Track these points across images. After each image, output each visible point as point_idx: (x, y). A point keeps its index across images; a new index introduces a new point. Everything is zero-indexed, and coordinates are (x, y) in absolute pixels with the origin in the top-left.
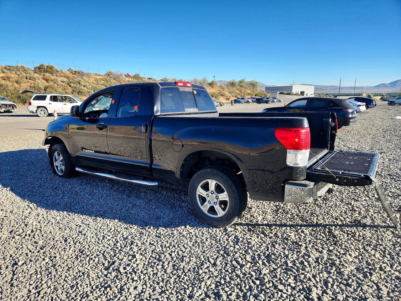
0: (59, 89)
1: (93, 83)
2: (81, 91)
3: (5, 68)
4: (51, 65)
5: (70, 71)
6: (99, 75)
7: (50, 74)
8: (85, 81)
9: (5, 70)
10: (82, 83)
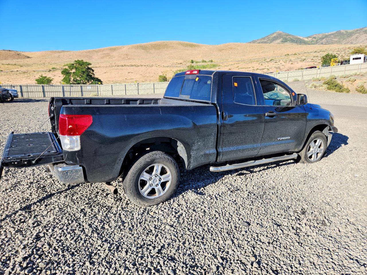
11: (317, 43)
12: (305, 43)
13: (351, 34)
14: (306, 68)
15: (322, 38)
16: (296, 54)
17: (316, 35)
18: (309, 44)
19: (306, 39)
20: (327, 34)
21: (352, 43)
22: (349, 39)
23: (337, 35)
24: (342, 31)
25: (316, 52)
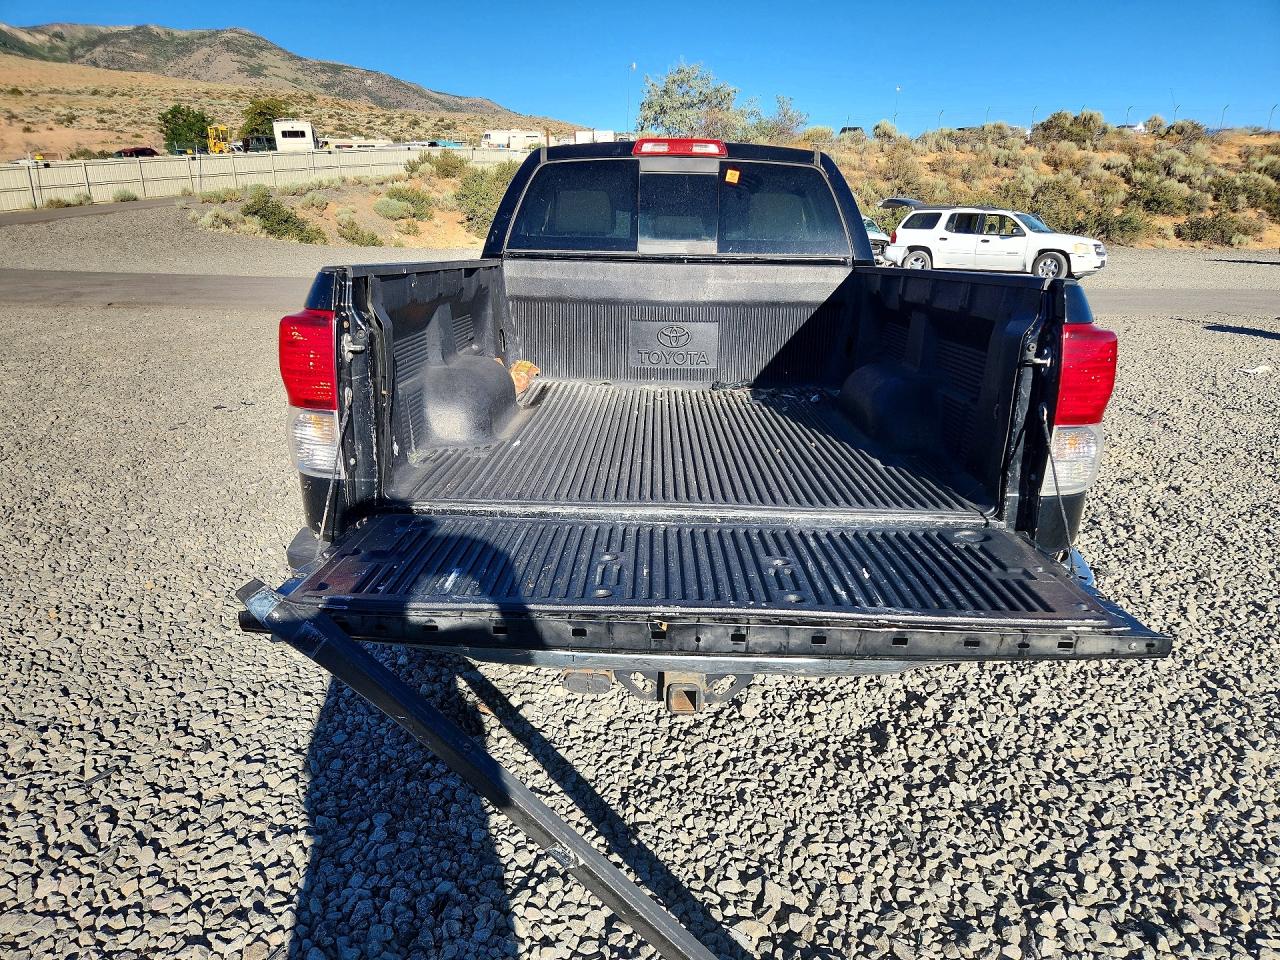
0: (1083, 194)
1: (1226, 166)
2: (1160, 196)
3: (950, 135)
4: (1087, 112)
5: (1154, 127)
6: (1268, 134)
7: (1073, 144)
8: (1193, 159)
9: (946, 143)
10: (1179, 169)
11: (73, 58)
12: (28, 51)
13: (185, 47)
14: (120, 154)
15: (90, 44)
16: (20, 93)
17: (61, 26)
18: (44, 58)
19: (26, 38)
20: (103, 30)
21: (197, 77)
22: (186, 62)
23: (142, 42)
24: (155, 29)
25: (95, 93)
